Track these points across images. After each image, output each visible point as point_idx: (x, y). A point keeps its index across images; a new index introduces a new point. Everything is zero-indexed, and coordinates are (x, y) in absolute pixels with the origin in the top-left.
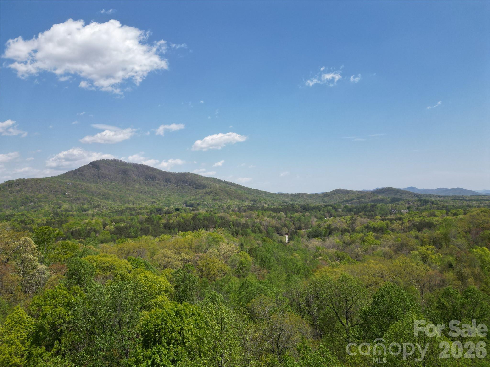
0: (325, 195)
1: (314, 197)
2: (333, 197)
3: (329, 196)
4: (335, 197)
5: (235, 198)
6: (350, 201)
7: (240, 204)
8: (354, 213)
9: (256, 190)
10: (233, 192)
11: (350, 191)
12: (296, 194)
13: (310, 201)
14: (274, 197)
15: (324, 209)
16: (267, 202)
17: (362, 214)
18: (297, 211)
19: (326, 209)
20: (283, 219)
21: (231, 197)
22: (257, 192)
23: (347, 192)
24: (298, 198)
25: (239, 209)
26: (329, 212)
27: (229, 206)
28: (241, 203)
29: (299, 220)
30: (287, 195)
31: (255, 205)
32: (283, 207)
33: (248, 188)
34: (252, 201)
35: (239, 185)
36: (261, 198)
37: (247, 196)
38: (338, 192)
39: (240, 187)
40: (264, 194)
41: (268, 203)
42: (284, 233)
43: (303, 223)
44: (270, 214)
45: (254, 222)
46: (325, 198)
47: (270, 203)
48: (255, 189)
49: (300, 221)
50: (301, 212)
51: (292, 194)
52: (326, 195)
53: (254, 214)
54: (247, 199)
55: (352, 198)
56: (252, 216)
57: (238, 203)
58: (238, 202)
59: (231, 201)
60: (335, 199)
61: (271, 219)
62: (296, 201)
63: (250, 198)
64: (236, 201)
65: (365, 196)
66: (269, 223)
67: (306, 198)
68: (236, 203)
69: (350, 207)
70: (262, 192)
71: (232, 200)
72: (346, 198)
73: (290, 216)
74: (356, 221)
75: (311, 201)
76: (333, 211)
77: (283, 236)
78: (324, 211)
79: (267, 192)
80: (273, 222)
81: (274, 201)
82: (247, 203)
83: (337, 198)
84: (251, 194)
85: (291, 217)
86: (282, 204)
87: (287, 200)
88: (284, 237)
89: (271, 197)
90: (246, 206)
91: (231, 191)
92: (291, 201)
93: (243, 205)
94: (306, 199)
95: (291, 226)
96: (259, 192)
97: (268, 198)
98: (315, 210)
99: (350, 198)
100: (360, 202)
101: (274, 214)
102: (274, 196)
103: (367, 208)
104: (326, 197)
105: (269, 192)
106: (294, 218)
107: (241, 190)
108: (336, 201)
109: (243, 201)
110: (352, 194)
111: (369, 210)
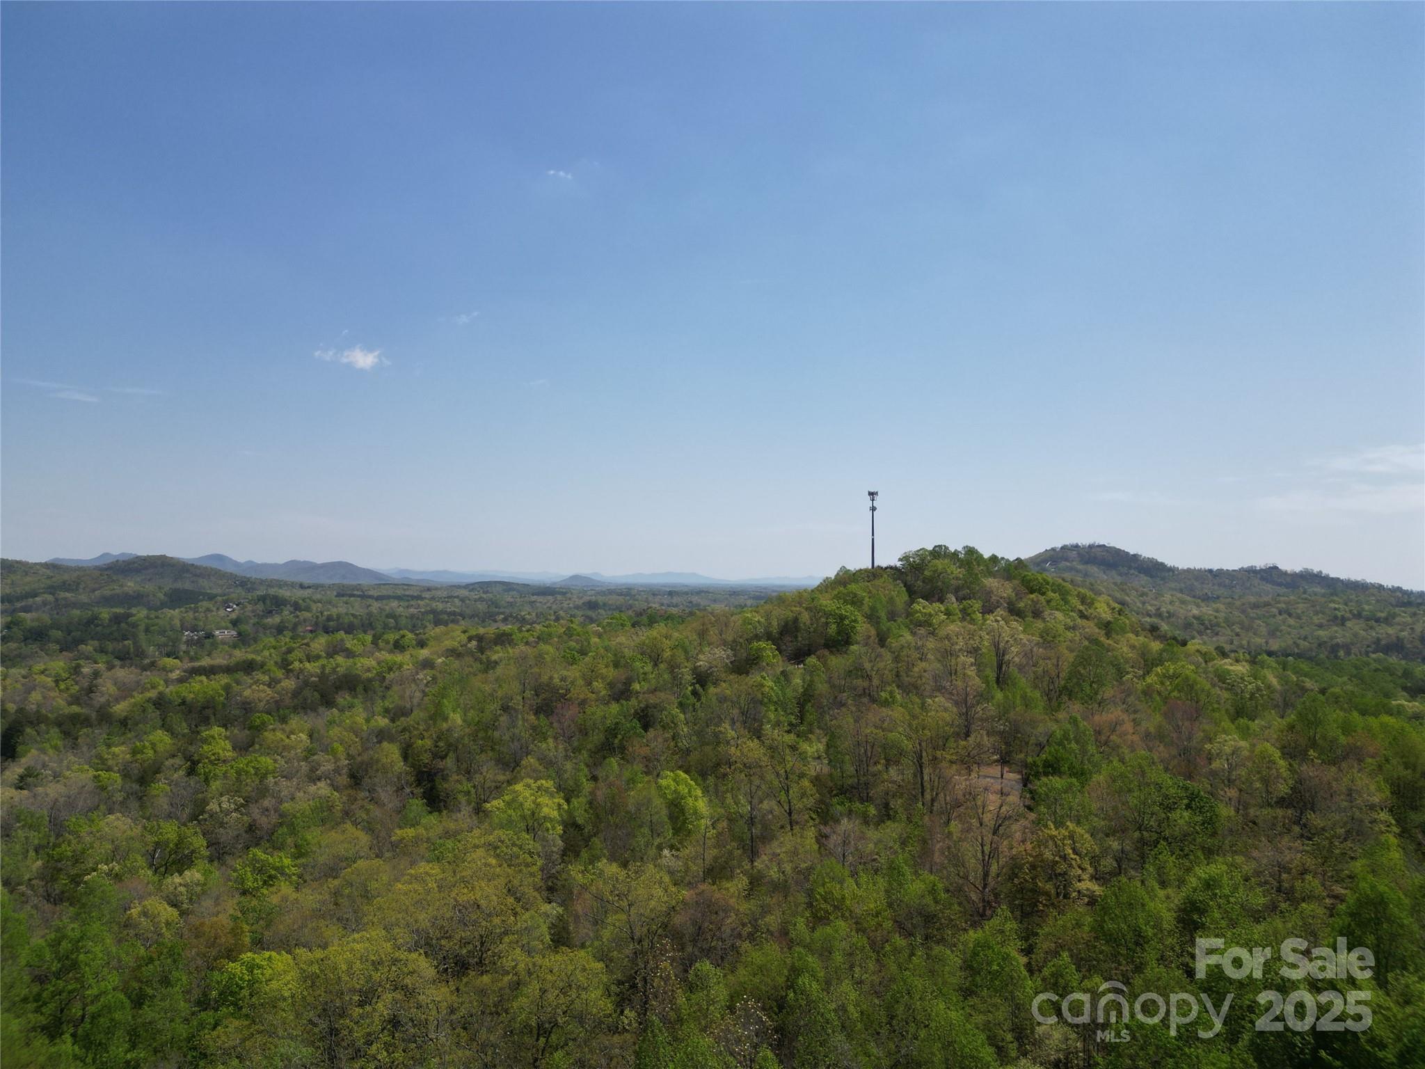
6: (20, 599)
11: (17, 562)
23: (4, 567)
55: (27, 588)
65: (77, 584)
72: (5, 589)
99: (18, 590)
100: (58, 605)
110: (26, 573)
111: (111, 633)
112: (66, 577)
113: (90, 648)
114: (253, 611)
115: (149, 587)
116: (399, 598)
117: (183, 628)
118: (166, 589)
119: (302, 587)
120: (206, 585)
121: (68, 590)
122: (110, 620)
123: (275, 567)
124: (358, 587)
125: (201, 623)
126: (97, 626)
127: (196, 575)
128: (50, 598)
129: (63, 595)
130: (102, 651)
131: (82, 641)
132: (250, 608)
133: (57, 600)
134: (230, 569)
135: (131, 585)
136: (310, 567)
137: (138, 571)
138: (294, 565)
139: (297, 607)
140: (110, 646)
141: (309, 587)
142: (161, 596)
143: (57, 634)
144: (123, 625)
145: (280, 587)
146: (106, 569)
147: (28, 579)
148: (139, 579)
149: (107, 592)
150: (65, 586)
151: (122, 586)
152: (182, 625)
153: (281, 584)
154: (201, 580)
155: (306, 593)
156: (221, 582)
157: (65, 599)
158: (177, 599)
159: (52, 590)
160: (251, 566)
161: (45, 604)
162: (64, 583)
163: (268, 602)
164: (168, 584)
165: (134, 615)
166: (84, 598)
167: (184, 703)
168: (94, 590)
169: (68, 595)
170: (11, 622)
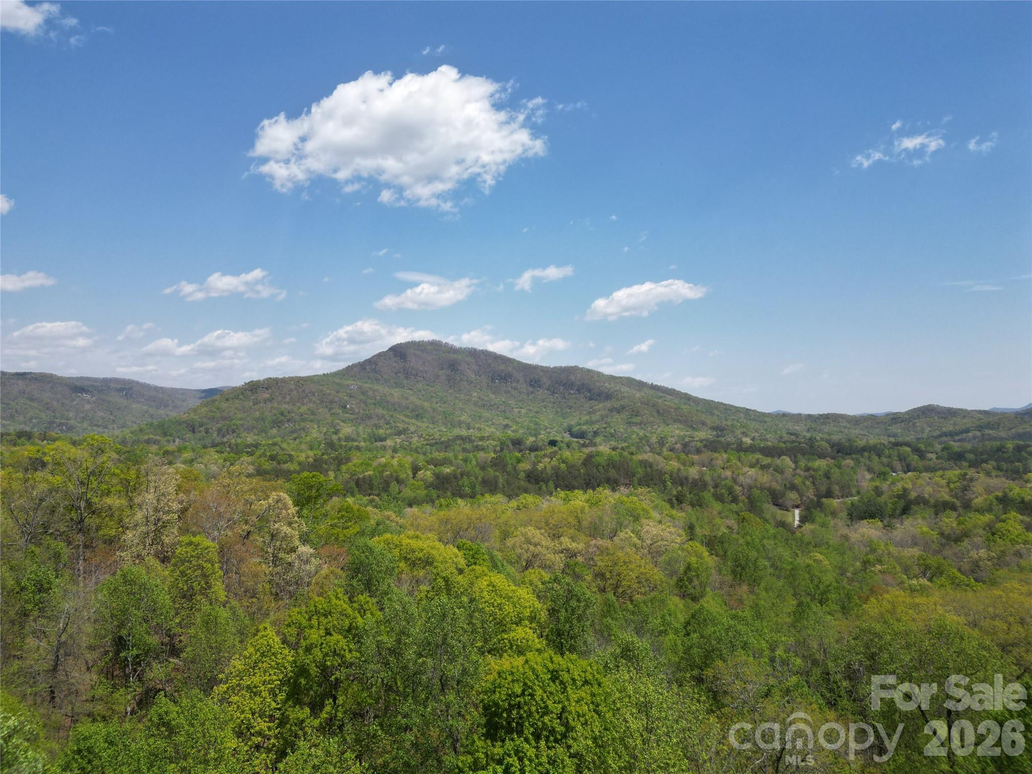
0: (893, 419)
1: (866, 424)
2: (914, 424)
3: (902, 421)
4: (918, 424)
5: (675, 421)
6: (957, 434)
7: (686, 436)
8: (967, 464)
9: (725, 405)
10: (671, 408)
11: (959, 409)
12: (821, 415)
13: (855, 432)
14: (765, 422)
15: (891, 451)
16: (750, 433)
17: (989, 466)
18: (822, 456)
19: (896, 453)
20: (789, 472)
21: (666, 418)
22: (726, 409)
23: (950, 413)
24: (824, 423)
25: (685, 445)
26: (902, 458)
27: (662, 438)
28: (689, 433)
29: (827, 475)
30: (797, 418)
31: (722, 439)
32: (789, 445)
33: (706, 400)
34: (713, 428)
35: (686, 394)
36: (735, 422)
37: (703, 417)
38: (927, 412)
39: (687, 398)
40: (742, 415)
41: (753, 435)
42: (789, 503)
43: (838, 484)
44: (758, 460)
45: (719, 477)
46: (894, 426)
47: (757, 435)
48: (722, 403)
49: (828, 478)
50: (832, 458)
51: (810, 416)
52: (895, 418)
53: (720, 458)
54: (704, 424)
55: (963, 427)
56: (714, 462)
57: (682, 433)
58: (681, 430)
59: (666, 429)
60: (919, 428)
61: (760, 472)
62: (820, 431)
63: (709, 422)
64: (678, 429)
65: (999, 424)
66: (755, 480)
67: (844, 424)
68: (677, 432)
69: (957, 449)
70: (738, 410)
71: (668, 425)
72: (948, 427)
73: (806, 466)
74: (973, 484)
75: (857, 431)
76: (914, 459)
77: (787, 510)
78: (889, 457)
79: (750, 410)
80: (765, 478)
81: (766, 430)
82: (702, 434)
83: (925, 426)
84: (712, 414)
85: (807, 469)
86: (786, 437)
87: (797, 428)
88: (789, 513)
89: (760, 422)
90: (701, 441)
91: (666, 405)
92: (808, 430)
93: (693, 438)
94: (845, 427)
95: (808, 488)
96: (730, 410)
97: (753, 425)
98: (866, 454)
99: (957, 428)
100: (983, 438)
101: (767, 461)
102: (767, 419)
103: (1004, 452)
104: (896, 423)
105: (754, 411)
106: (815, 470)
107: (689, 405)
108: (923, 433)
109: (693, 429)
110: (964, 417)
111: (1009, 458)
112: (991, 419)
121: (991, 429)
122: (1014, 449)
128: (978, 434)
129: (987, 431)
133: (983, 435)
144: (1023, 453)
146: (1023, 414)
147: (965, 421)
149: (1021, 430)
150: (989, 426)
157: (989, 435)
159: (980, 428)
161: (974, 438)
162: (989, 423)
166: (1003, 434)
168: (1010, 429)
169: (991, 432)
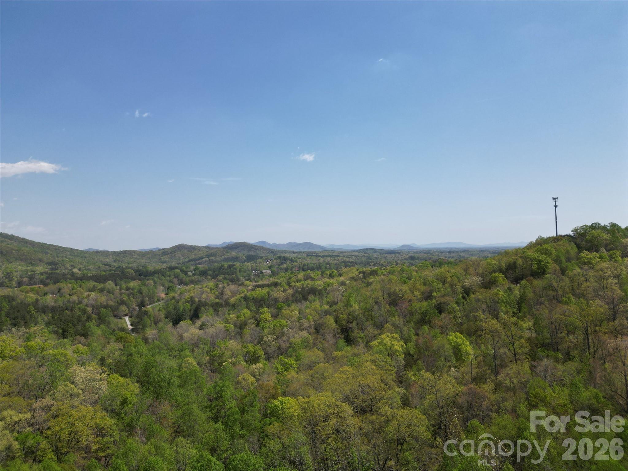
1: (148, 256)
3: (168, 254)
4: (177, 255)
5: (16, 259)
6: (197, 260)
8: (211, 277)
9: (54, 246)
10: (14, 250)
11: (196, 246)
12: (121, 252)
14: (85, 257)
16: (77, 265)
19: (173, 273)
22: (56, 249)
23: (192, 248)
24: (123, 257)
25: (31, 278)
26: (176, 276)
28: (28, 268)
32: (108, 273)
35: (23, 239)
36: (65, 259)
37: (40, 256)
38: (180, 248)
41: (79, 267)
42: (122, 314)
44: (94, 286)
49: (141, 293)
50: (139, 280)
51: (114, 252)
52: (164, 252)
53: (66, 287)
54: (41, 260)
55: (200, 256)
56: (62, 291)
57: (24, 269)
58: (23, 266)
59: (10, 266)
62: (122, 262)
63: (45, 259)
64: (20, 265)
65: (216, 254)
67: (136, 257)
68: (20, 268)
69: (202, 269)
70: (65, 249)
72: (192, 256)
74: (225, 290)
75: (144, 261)
76: (182, 275)
77: (120, 318)
78: (169, 276)
79: (74, 249)
81: (88, 263)
83: (180, 256)
95: (132, 302)
96: (59, 250)
98: (156, 275)
99: (197, 256)
100: (211, 262)
101: (100, 286)
104: (165, 255)
106: (133, 289)
108: (179, 260)
111: (228, 272)
112: (212, 251)
113: (221, 278)
114: (276, 263)
115: (240, 254)
116: (330, 256)
117: (252, 270)
118: (246, 255)
119: (294, 253)
120: (259, 253)
121: (213, 256)
122: (227, 267)
123: (283, 245)
124: (314, 252)
125: (258, 268)
126: (223, 269)
127: (255, 249)
128: (207, 259)
129: (211, 258)
130: (225, 279)
131: (218, 275)
132: (275, 261)
133: (210, 260)
134: (268, 247)
135: (234, 254)
136: (296, 245)
137: (236, 248)
138: (290, 244)
139: (292, 261)
140: (228, 277)
141: (296, 253)
142: (244, 257)
143: (210, 273)
144: (232, 269)
145: (286, 253)
146: (225, 248)
147: (200, 252)
148: (236, 251)
149: (226, 257)
150: (212, 255)
151: (231, 254)
152: (252, 269)
153: (286, 252)
154: (257, 251)
155: (295, 255)
156: (264, 252)
157: (212, 259)
158: (250, 258)
159: (208, 256)
160: (275, 245)
161: (206, 261)
162: (212, 253)
163: (281, 259)
164: (246, 253)
165: (235, 265)
166: (218, 259)
167: (253, 298)
168: (222, 256)
169: (213, 258)
170: (195, 269)
